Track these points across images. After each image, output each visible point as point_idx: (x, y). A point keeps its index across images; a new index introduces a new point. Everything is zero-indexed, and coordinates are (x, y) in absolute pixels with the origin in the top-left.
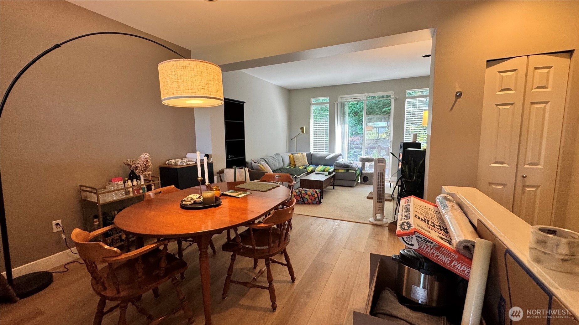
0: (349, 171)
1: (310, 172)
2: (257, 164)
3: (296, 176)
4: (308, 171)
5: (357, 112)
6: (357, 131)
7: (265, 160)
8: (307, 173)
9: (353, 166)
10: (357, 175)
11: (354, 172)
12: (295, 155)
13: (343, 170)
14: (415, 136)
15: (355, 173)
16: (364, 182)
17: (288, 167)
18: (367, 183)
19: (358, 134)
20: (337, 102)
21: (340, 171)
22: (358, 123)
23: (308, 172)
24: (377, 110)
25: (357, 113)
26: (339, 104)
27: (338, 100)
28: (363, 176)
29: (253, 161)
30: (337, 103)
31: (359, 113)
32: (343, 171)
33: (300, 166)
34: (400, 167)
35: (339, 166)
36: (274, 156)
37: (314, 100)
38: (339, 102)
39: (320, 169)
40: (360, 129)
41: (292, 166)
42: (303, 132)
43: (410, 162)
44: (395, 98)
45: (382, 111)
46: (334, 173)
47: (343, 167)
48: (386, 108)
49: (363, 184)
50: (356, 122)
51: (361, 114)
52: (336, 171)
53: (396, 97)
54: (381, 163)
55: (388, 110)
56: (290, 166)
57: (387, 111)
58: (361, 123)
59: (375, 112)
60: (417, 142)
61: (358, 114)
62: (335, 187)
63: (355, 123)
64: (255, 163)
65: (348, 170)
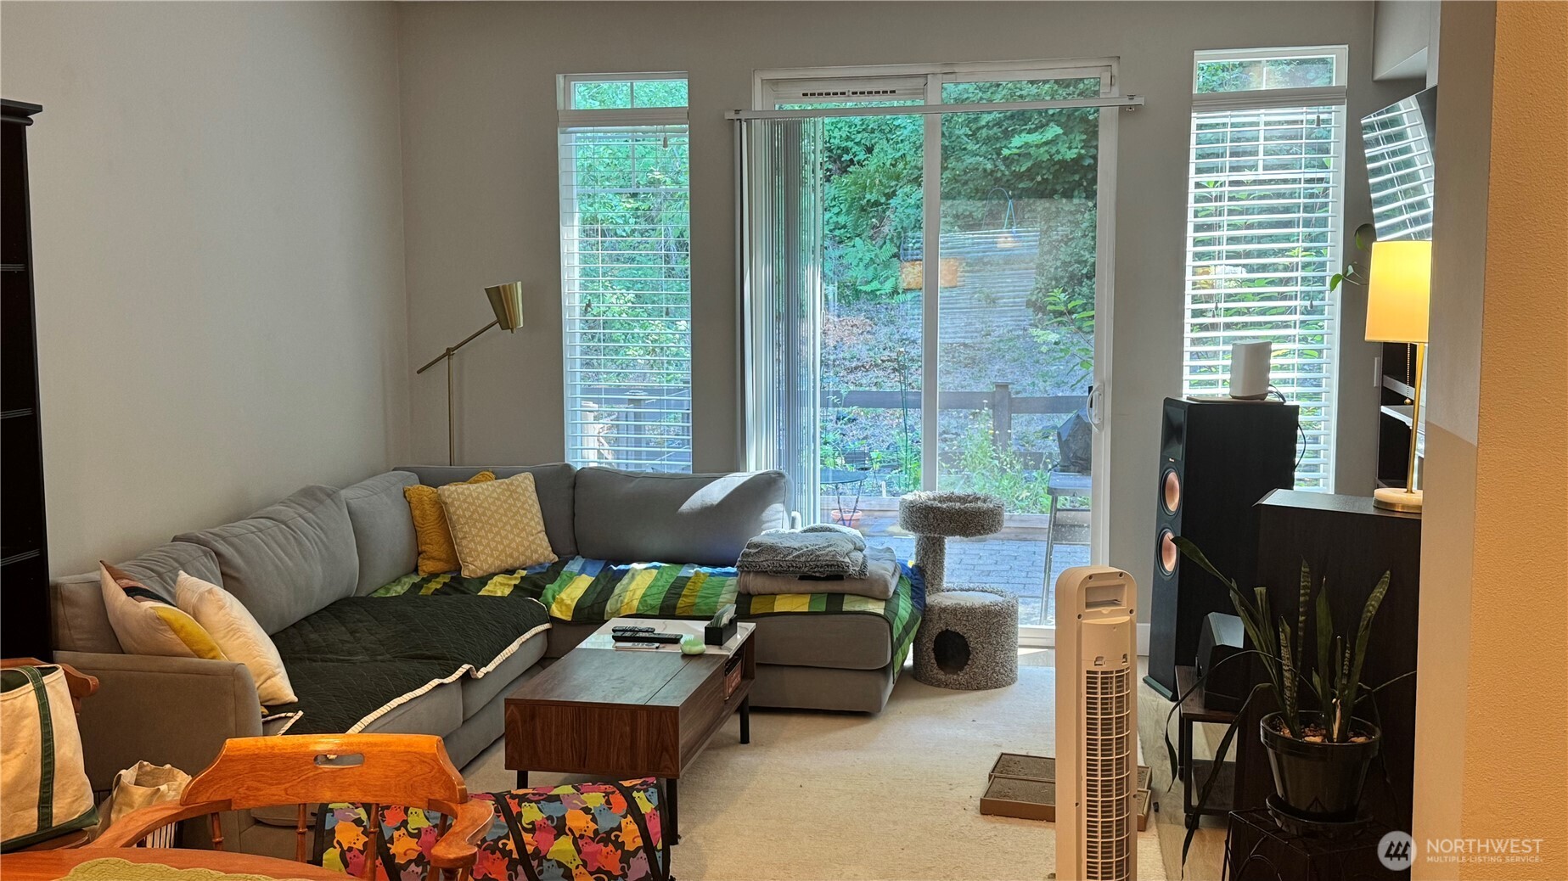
0: (846, 608)
1: (568, 616)
2: (148, 605)
3: (466, 667)
4: (556, 611)
5: (846, 150)
6: (849, 276)
7: (218, 554)
8: (547, 626)
9: (872, 567)
10: (898, 627)
11: (878, 608)
12: (452, 487)
13: (807, 599)
14: (1256, 357)
15: (887, 620)
16: (942, 676)
17: (397, 580)
18: (961, 677)
19: (857, 293)
20: (742, 115)
21: (782, 605)
22: (856, 226)
23: (553, 620)
24: (971, 146)
25: (846, 157)
26: (757, 124)
27: (750, 101)
28: (936, 628)
29: (116, 576)
30: (748, 121)
31: (862, 156)
32: (805, 609)
33: (491, 576)
34: (1170, 564)
35: (777, 572)
36: (288, 513)
37: (583, 95)
38: (762, 115)
39: (639, 594)
40: (867, 267)
41: (433, 576)
42: (504, 319)
43: (1311, 606)
44: (1126, 102)
45: (1005, 152)
46: (744, 630)
47: (804, 578)
48: (1030, 132)
49: (939, 684)
50: (842, 219)
51: (872, 168)
52: (756, 607)
53: (1131, 97)
54: (1105, 610)
55: (1038, 146)
56: (416, 570)
57: (1032, 151)
58: (874, 227)
59: (959, 159)
60: (1270, 398)
61: (851, 161)
62: (755, 722)
63: (838, 226)
64: (131, 591)
65: (836, 599)
